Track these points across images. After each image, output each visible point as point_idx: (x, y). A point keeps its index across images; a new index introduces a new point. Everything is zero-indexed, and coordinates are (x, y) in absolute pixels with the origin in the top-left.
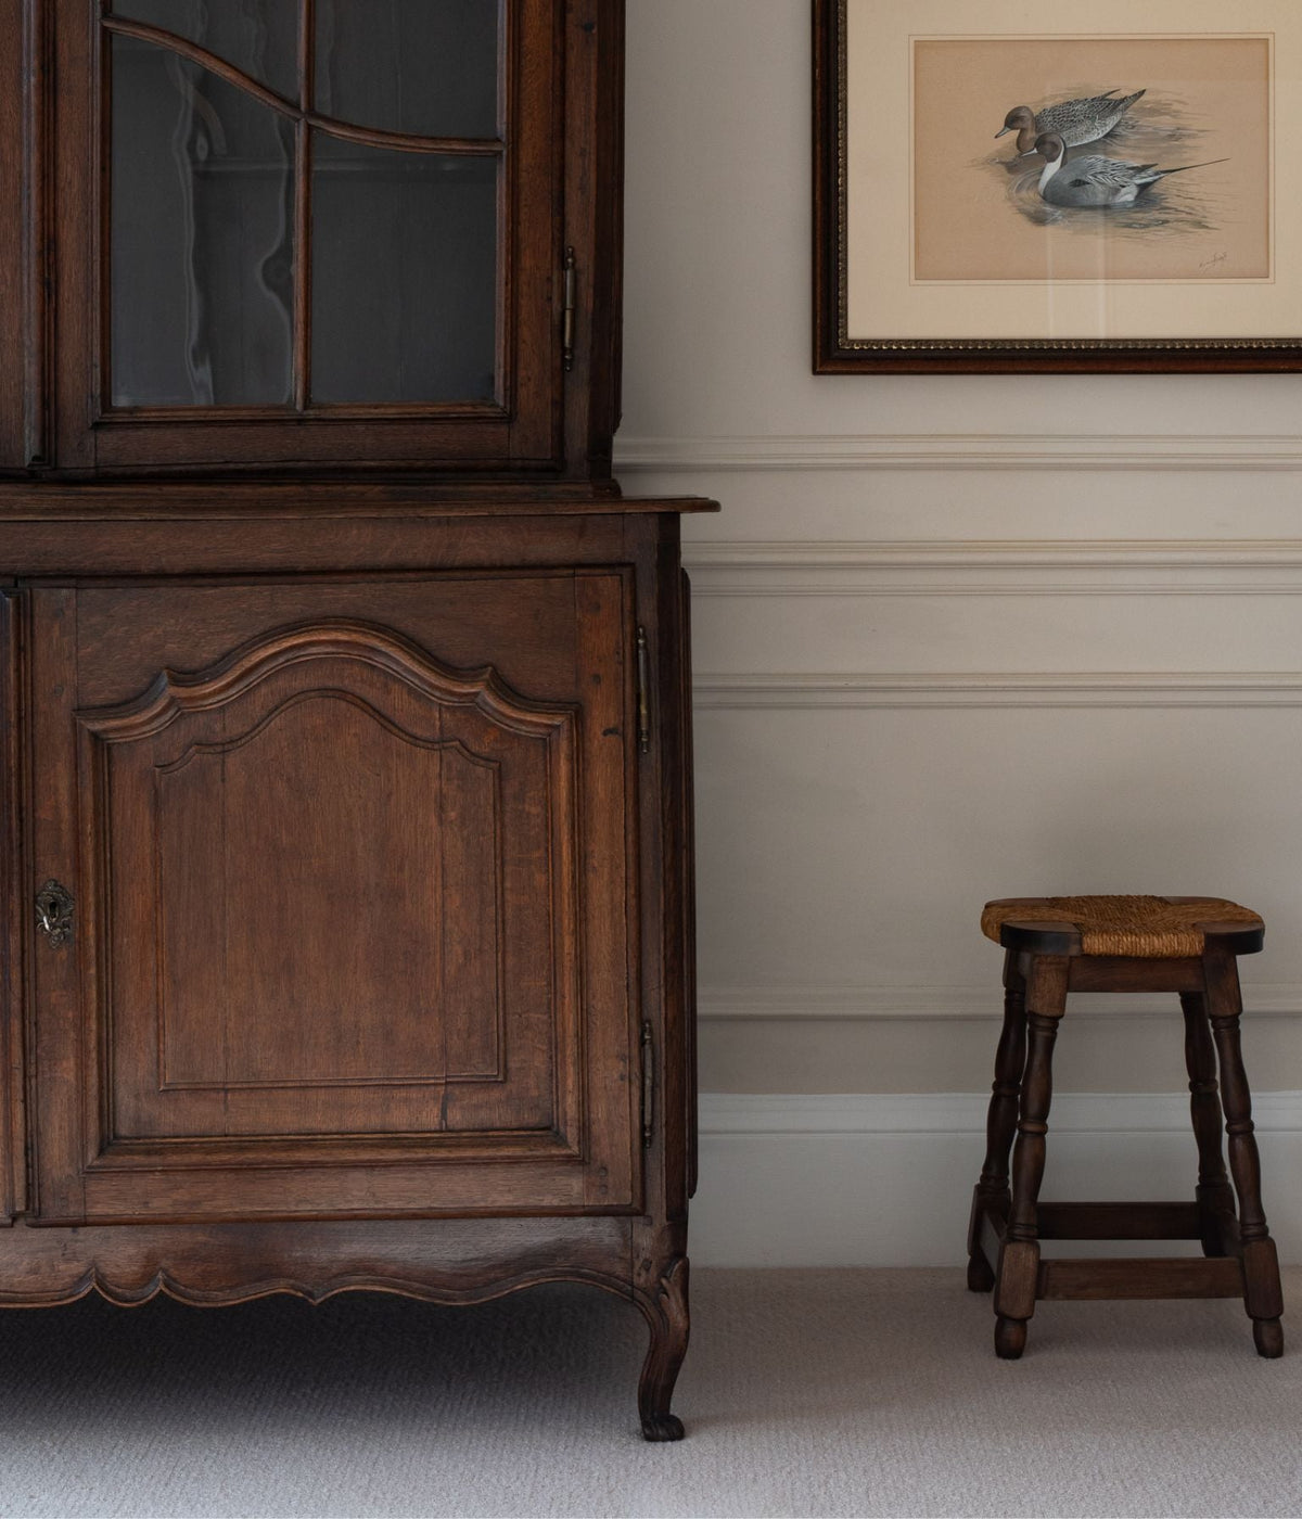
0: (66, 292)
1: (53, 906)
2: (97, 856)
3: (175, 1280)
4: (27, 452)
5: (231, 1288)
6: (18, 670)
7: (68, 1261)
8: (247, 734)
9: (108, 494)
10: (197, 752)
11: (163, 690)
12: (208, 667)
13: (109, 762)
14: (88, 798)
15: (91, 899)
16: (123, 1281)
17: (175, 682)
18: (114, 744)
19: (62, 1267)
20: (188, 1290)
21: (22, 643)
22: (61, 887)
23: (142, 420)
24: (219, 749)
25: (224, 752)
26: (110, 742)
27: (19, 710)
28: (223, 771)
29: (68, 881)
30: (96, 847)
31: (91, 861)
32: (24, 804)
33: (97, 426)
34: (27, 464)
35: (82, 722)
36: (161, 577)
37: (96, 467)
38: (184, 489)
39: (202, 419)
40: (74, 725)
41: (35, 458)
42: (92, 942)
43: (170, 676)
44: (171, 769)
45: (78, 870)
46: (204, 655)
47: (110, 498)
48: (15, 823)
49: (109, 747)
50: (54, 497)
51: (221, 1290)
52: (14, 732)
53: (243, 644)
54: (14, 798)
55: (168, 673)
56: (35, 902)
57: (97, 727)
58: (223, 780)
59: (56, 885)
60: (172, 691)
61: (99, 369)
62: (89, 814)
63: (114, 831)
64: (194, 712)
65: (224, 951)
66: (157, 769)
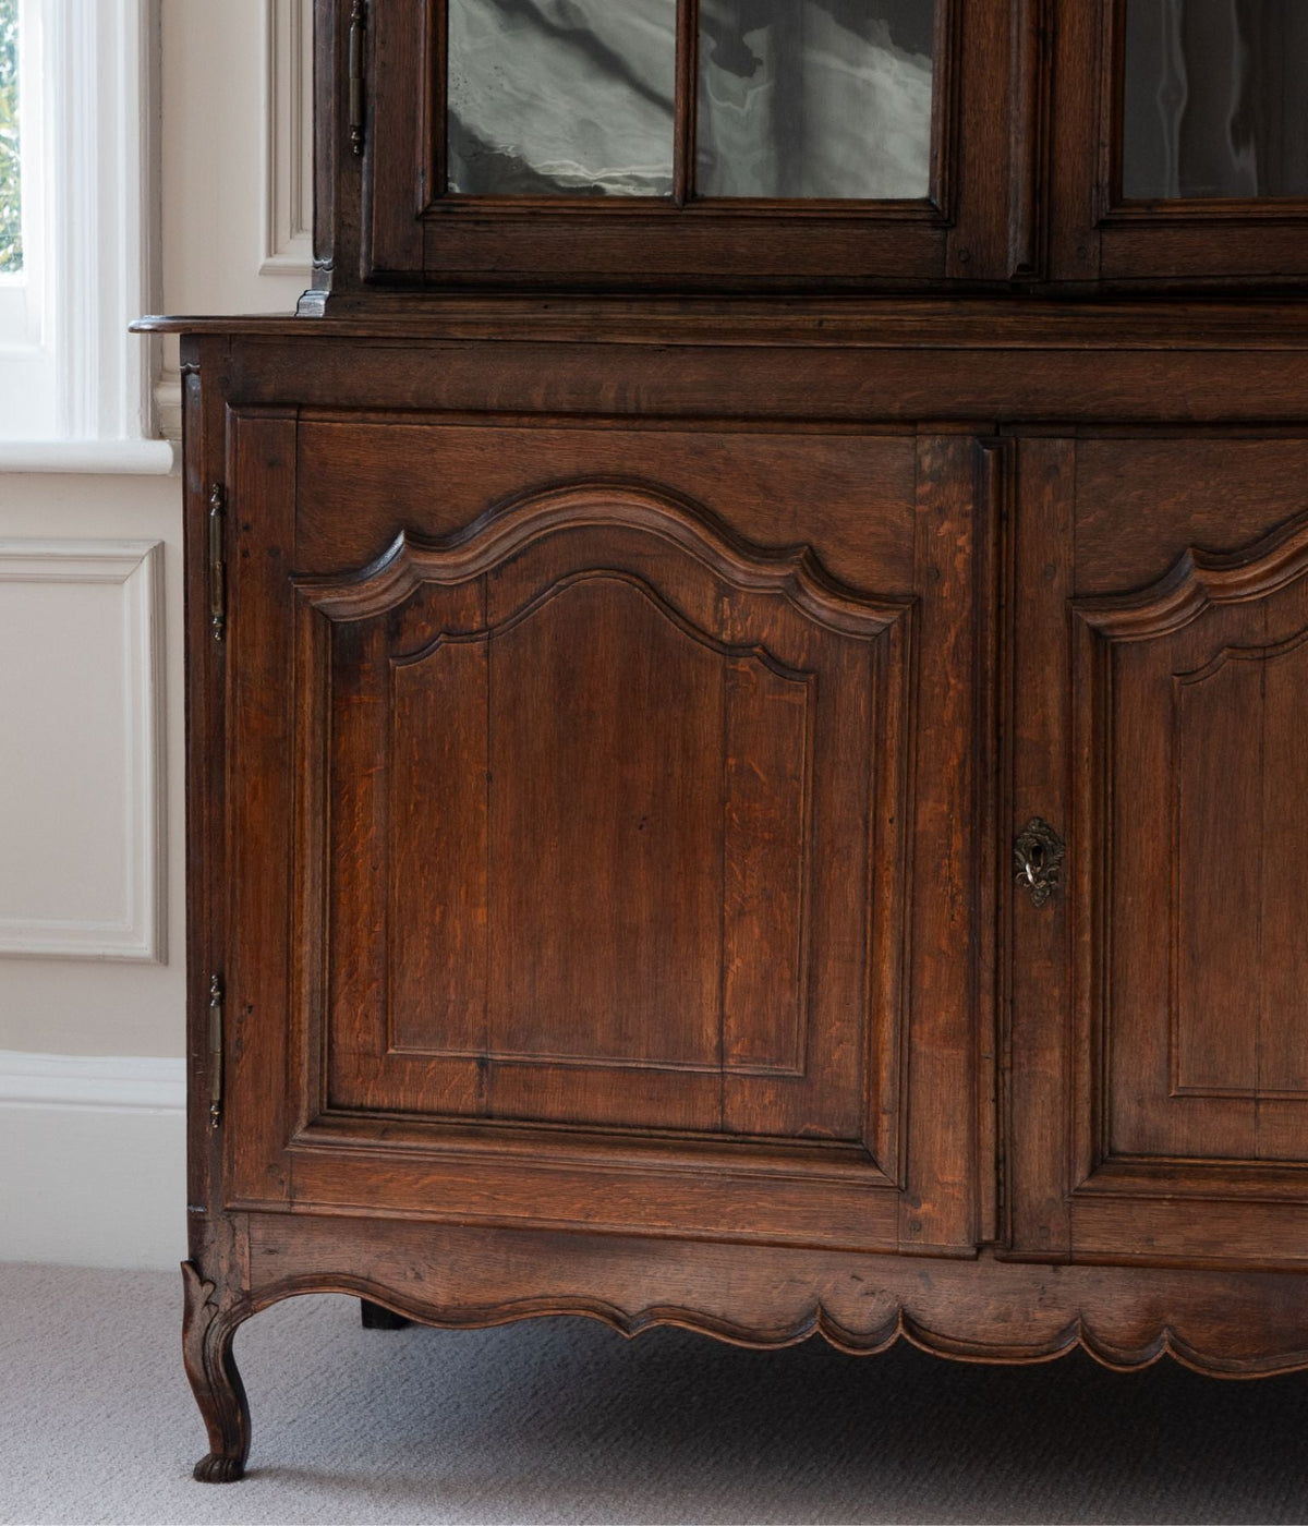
0: (1066, 46)
1: (1037, 851)
2: (1095, 788)
3: (1183, 1341)
4: (1011, 260)
5: (1257, 1356)
6: (998, 544)
7: (1046, 1307)
8: (1296, 636)
9: (1115, 315)
10: (1230, 657)
11: (1187, 574)
12: (1246, 546)
13: (1114, 668)
14: (1086, 714)
15: (1087, 844)
16: (1118, 1339)
17: (1203, 564)
18: (1121, 643)
19: (1039, 1315)
20: (1202, 1355)
21: (1005, 509)
22: (1047, 826)
23: (1164, 217)
24: (1259, 654)
25: (1264, 658)
26: (1116, 640)
27: (999, 596)
28: (1263, 682)
29: (1057, 820)
30: (1094, 780)
31: (1087, 795)
32: (1003, 719)
33: (1104, 225)
34: (1010, 275)
35: (1080, 614)
36: (1187, 425)
37: (1101, 280)
38: (1215, 309)
39: (1242, 215)
40: (1069, 618)
41: (1021, 267)
42: (1087, 900)
43: (1196, 557)
44: (1195, 678)
45: (1071, 806)
46: (1243, 530)
47: (1118, 320)
48: (990, 743)
49: (1114, 647)
50: (1044, 318)
51: (1245, 1357)
52: (991, 624)
53: (1294, 516)
54: (990, 709)
55: (1194, 553)
56: (1014, 844)
57: (1099, 620)
58: (1263, 695)
59: (1040, 825)
60: (1198, 576)
61: (1107, 149)
62: (1087, 734)
63: (1118, 756)
64: (1226, 605)
65: (1259, 919)
66: (1175, 678)
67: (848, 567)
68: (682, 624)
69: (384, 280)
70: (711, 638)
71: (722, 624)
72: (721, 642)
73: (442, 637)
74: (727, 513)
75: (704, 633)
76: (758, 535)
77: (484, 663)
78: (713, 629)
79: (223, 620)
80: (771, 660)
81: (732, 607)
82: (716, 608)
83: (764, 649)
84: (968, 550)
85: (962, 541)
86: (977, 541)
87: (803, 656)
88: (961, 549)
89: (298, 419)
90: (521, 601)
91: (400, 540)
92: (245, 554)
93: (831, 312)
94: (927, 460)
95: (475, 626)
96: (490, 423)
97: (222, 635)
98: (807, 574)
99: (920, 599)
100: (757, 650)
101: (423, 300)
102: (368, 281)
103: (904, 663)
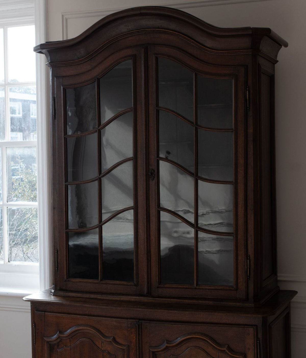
4: (145, 292)
6: (139, 338)
8: (181, 354)
10: (172, 357)
11: (165, 344)
12: (173, 340)
17: (167, 343)
23: (166, 287)
24: (176, 356)
33: (158, 287)
34: (145, 294)
35: (151, 349)
36: (166, 321)
37: (158, 295)
40: (149, 350)
43: (167, 342)
46: (173, 338)
47: (161, 301)
49: (156, 354)
52: (138, 351)
57: (153, 350)
61: (158, 276)
64: (171, 349)
67: (119, 340)
68: (97, 347)
69: (61, 290)
70: (101, 349)
71: (102, 347)
72: (102, 350)
73: (64, 347)
74: (102, 331)
75: (100, 349)
76: (106, 335)
77: (70, 351)
78: (101, 348)
79: (35, 342)
80: (109, 353)
81: (103, 345)
82: (101, 345)
83: (108, 351)
84: (135, 339)
85: (134, 337)
86: (136, 337)
87: (113, 353)
89: (44, 314)
90: (75, 342)
91: (58, 332)
92: (38, 333)
93: (122, 297)
94: (129, 325)
95: (69, 345)
97: (35, 344)
98: (113, 341)
99: (129, 346)
100: (107, 351)
101: (66, 293)
102: (59, 290)
103: (126, 355)
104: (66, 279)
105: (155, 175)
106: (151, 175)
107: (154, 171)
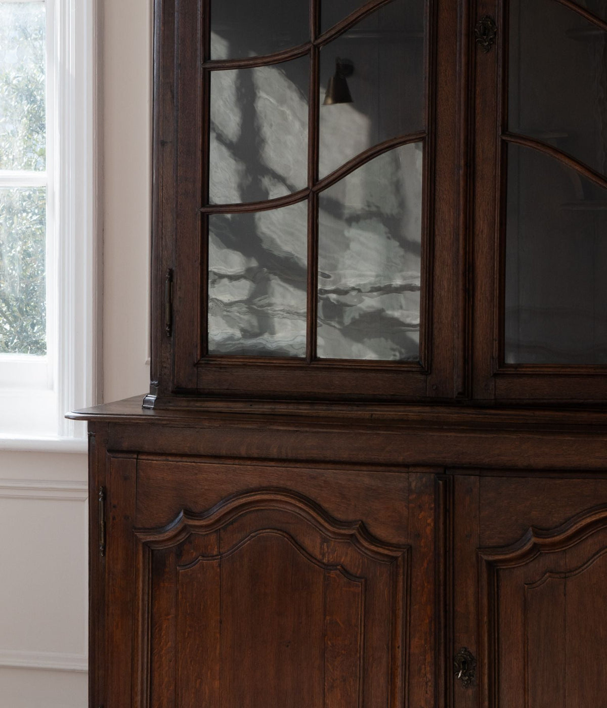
0: (479, 295)
1: (464, 663)
2: (489, 636)
4: (455, 390)
6: (445, 523)
8: (580, 567)
9: (502, 415)
10: (550, 576)
11: (530, 539)
12: (556, 527)
13: (497, 580)
14: (485, 601)
15: (486, 661)
17: (537, 535)
18: (501, 569)
21: (448, 507)
22: (469, 652)
23: (522, 372)
24: (563, 575)
25: (565, 577)
26: (498, 568)
27: (445, 546)
28: (565, 588)
29: (473, 649)
30: (489, 631)
31: (486, 639)
32: (448, 602)
33: (496, 375)
34: (455, 397)
35: (482, 556)
36: (530, 470)
37: (496, 399)
38: (546, 413)
39: (558, 373)
40: (477, 557)
41: (459, 394)
42: (486, 686)
43: (533, 531)
44: (534, 585)
45: (479, 643)
46: (554, 519)
48: (442, 614)
49: (498, 571)
50: (471, 416)
52: (442, 560)
53: (578, 514)
54: (442, 599)
55: (533, 529)
56: (454, 660)
57: (491, 558)
58: (565, 595)
59: (465, 651)
60: (534, 540)
61: (497, 342)
62: (486, 611)
63: (500, 620)
64: (547, 553)
65: (565, 697)
66: (526, 586)
67: (380, 532)
68: (306, 555)
69: (180, 392)
70: (319, 561)
71: (323, 555)
72: (323, 563)
73: (200, 558)
74: (326, 505)
75: (316, 559)
76: (339, 516)
77: (218, 570)
78: (319, 557)
79: (104, 547)
80: (345, 572)
81: (328, 547)
82: (321, 547)
83: (342, 567)
84: (432, 524)
85: (429, 521)
86: (436, 521)
87: (360, 570)
88: (429, 524)
89: (137, 459)
90: (234, 542)
91: (182, 514)
92: (114, 518)
93: (376, 411)
94: (413, 484)
95: (215, 553)
96: (221, 462)
97: (104, 554)
98: (360, 534)
99: (411, 547)
100: (339, 567)
101: (197, 401)
102: (173, 392)
103: (404, 576)
104: (199, 357)
105: (495, 34)
106: (484, 34)
107: (493, 23)
